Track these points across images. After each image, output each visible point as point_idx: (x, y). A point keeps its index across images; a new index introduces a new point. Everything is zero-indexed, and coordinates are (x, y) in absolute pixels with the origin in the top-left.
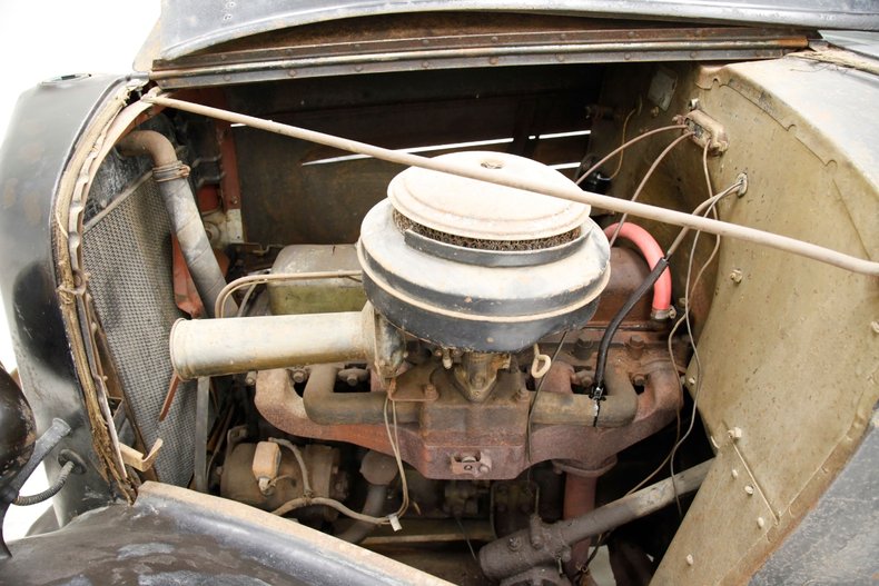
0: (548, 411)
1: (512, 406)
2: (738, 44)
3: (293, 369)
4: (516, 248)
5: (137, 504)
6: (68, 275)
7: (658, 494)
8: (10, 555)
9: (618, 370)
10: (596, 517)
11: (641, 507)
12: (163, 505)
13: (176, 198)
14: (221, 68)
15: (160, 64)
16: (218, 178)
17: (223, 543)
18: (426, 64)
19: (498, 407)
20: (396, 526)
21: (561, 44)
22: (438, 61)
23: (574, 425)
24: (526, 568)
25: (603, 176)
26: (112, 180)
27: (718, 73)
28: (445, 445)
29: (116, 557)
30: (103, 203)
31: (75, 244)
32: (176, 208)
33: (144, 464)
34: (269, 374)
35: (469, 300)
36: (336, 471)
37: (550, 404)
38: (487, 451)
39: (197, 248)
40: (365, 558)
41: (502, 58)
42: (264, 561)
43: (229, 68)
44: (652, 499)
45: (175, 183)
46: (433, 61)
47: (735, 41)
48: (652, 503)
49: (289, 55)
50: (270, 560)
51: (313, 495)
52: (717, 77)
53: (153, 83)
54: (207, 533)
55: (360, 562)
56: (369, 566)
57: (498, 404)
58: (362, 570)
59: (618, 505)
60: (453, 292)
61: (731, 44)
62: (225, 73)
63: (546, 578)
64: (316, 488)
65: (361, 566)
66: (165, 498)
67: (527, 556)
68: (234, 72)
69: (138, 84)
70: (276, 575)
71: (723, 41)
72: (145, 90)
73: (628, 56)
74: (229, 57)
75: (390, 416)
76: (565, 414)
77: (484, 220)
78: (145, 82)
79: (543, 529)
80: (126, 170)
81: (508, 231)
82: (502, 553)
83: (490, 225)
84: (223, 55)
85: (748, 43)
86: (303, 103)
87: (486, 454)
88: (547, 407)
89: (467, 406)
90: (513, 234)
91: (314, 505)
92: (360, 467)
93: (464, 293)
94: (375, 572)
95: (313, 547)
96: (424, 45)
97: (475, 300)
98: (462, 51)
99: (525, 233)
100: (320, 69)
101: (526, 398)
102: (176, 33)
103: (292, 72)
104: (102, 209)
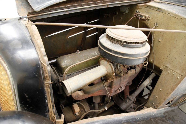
7: (147, 82)
10: (138, 90)
11: (145, 85)
14: (49, 13)
20: (106, 109)
27: (143, 5)
28: (115, 88)
31: (49, 68)
33: (63, 122)
40: (114, 116)
48: (147, 84)
49: (66, 8)
51: (87, 111)
52: (143, 6)
55: (114, 118)
56: (116, 117)
67: (130, 103)
68: (53, 13)
74: (51, 10)
76: (132, 74)
82: (125, 104)
84: (49, 9)
89: (121, 78)
91: (88, 113)
92: (93, 101)
100: (73, 11)
102: (35, 4)
103: (67, 12)
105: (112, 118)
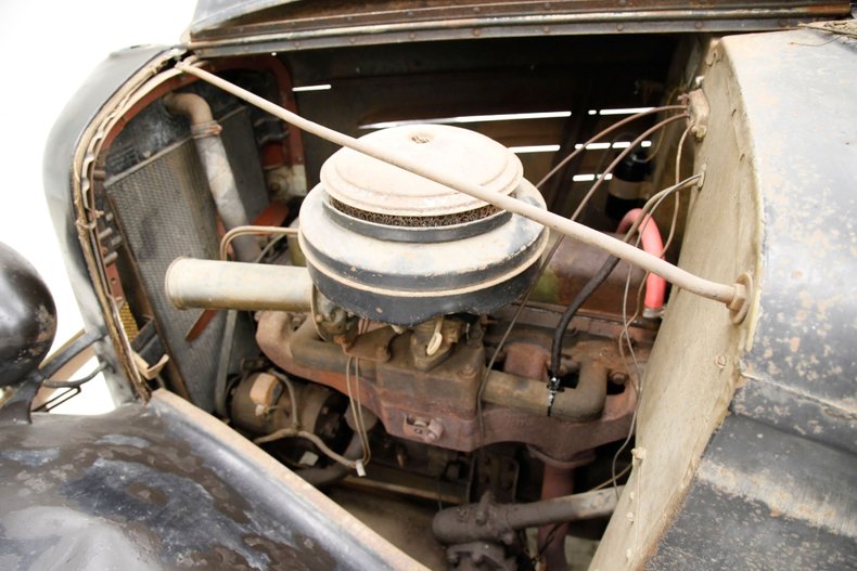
0: (500, 392)
1: (457, 380)
2: (754, 12)
3: (293, 313)
4: (408, 224)
5: (149, 405)
6: (81, 212)
7: (602, 500)
8: (30, 422)
9: (595, 365)
11: (583, 508)
12: (165, 410)
13: (207, 153)
14: (240, 40)
15: (196, 37)
16: (281, 136)
17: (195, 450)
18: (412, 35)
19: (442, 378)
20: (361, 472)
21: (544, 15)
22: (424, 33)
23: (527, 411)
24: (469, 540)
25: (639, 157)
26: (158, 135)
27: (717, 47)
28: (399, 406)
29: (94, 440)
30: (147, 154)
31: (86, 187)
32: (208, 161)
33: (149, 373)
34: (271, 315)
35: (354, 269)
36: (325, 411)
37: (502, 386)
38: (439, 419)
39: (225, 197)
41: (486, 29)
42: (220, 474)
43: (246, 39)
44: (596, 503)
45: (207, 140)
46: (419, 33)
47: (751, 8)
48: (595, 508)
49: (296, 27)
50: (226, 473)
51: (300, 428)
53: (189, 53)
54: (187, 440)
55: (299, 494)
56: (306, 498)
57: (443, 376)
58: (299, 501)
59: (563, 502)
60: (341, 260)
61: (745, 12)
62: (243, 44)
63: (487, 554)
64: (305, 423)
65: (300, 498)
66: (167, 404)
67: (469, 528)
68: (250, 43)
69: (177, 53)
70: (222, 486)
71: (735, 9)
72: (183, 57)
73: (620, 26)
75: (352, 368)
76: (518, 398)
77: (378, 193)
78: (183, 52)
79: (491, 507)
80: (176, 126)
81: (397, 206)
82: (451, 521)
83: (382, 198)
84: (241, 28)
85: (767, 11)
86: (358, 70)
87: (437, 422)
88: (499, 388)
89: (412, 372)
90: (401, 209)
93: (350, 263)
94: (310, 505)
95: (263, 470)
96: (410, 17)
97: (359, 270)
98: (444, 23)
99: (413, 210)
100: (319, 41)
101: (467, 375)
103: (297, 44)
104: (144, 159)
105: (290, 490)
